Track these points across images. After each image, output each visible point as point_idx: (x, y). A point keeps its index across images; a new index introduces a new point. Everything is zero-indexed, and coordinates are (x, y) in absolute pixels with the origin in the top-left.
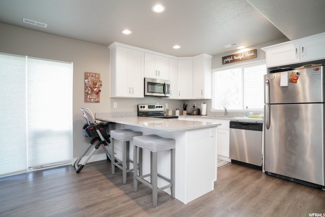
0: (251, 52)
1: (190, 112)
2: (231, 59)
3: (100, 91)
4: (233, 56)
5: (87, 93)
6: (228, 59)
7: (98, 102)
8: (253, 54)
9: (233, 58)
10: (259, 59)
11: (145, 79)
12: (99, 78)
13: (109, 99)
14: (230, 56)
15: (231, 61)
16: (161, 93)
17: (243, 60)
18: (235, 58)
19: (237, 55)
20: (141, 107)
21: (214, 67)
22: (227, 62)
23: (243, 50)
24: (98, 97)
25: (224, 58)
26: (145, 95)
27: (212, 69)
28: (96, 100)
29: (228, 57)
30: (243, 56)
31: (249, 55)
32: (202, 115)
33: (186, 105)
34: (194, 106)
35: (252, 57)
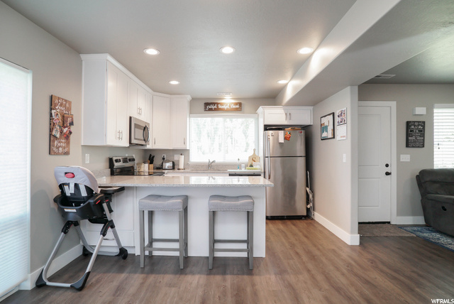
0: (236, 104)
1: (158, 166)
2: (215, 107)
3: (70, 133)
4: (218, 104)
5: (55, 136)
6: (211, 106)
7: (67, 153)
8: (238, 107)
9: (217, 106)
10: (243, 113)
11: (130, 118)
12: (69, 109)
13: (80, 148)
14: (214, 104)
15: (215, 110)
16: (141, 140)
17: (227, 111)
18: (220, 107)
19: (222, 104)
20: (117, 161)
21: (192, 112)
22: (211, 110)
23: (228, 101)
24: (68, 143)
25: (207, 104)
26: (130, 143)
27: (190, 113)
28: (66, 150)
29: (212, 103)
30: (228, 107)
31: (234, 107)
32: (179, 169)
33: (154, 157)
34: (164, 159)
35: (236, 110)
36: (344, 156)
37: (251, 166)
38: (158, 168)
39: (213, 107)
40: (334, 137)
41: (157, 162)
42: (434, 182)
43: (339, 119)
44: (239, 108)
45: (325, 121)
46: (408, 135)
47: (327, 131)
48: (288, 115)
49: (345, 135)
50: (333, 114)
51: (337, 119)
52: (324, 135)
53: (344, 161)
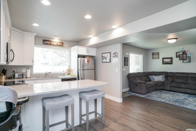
0: (60, 43)
2: (49, 43)
4: (51, 41)
6: (46, 42)
10: (64, 48)
14: (49, 41)
15: (49, 44)
17: (56, 46)
18: (52, 43)
19: (53, 42)
22: (46, 44)
23: (56, 40)
25: (44, 41)
27: (35, 44)
29: (48, 41)
30: (56, 43)
31: (59, 44)
32: (26, 78)
33: (6, 70)
34: (14, 71)
35: (61, 46)
36: (117, 69)
37: (69, 74)
38: (10, 78)
39: (48, 43)
40: (110, 62)
41: (9, 74)
42: (132, 77)
43: (114, 55)
44: (62, 45)
45: (105, 55)
46: (125, 62)
47: (106, 59)
48: (88, 51)
49: (118, 61)
50: (110, 53)
51: (112, 55)
52: (104, 60)
53: (117, 71)
